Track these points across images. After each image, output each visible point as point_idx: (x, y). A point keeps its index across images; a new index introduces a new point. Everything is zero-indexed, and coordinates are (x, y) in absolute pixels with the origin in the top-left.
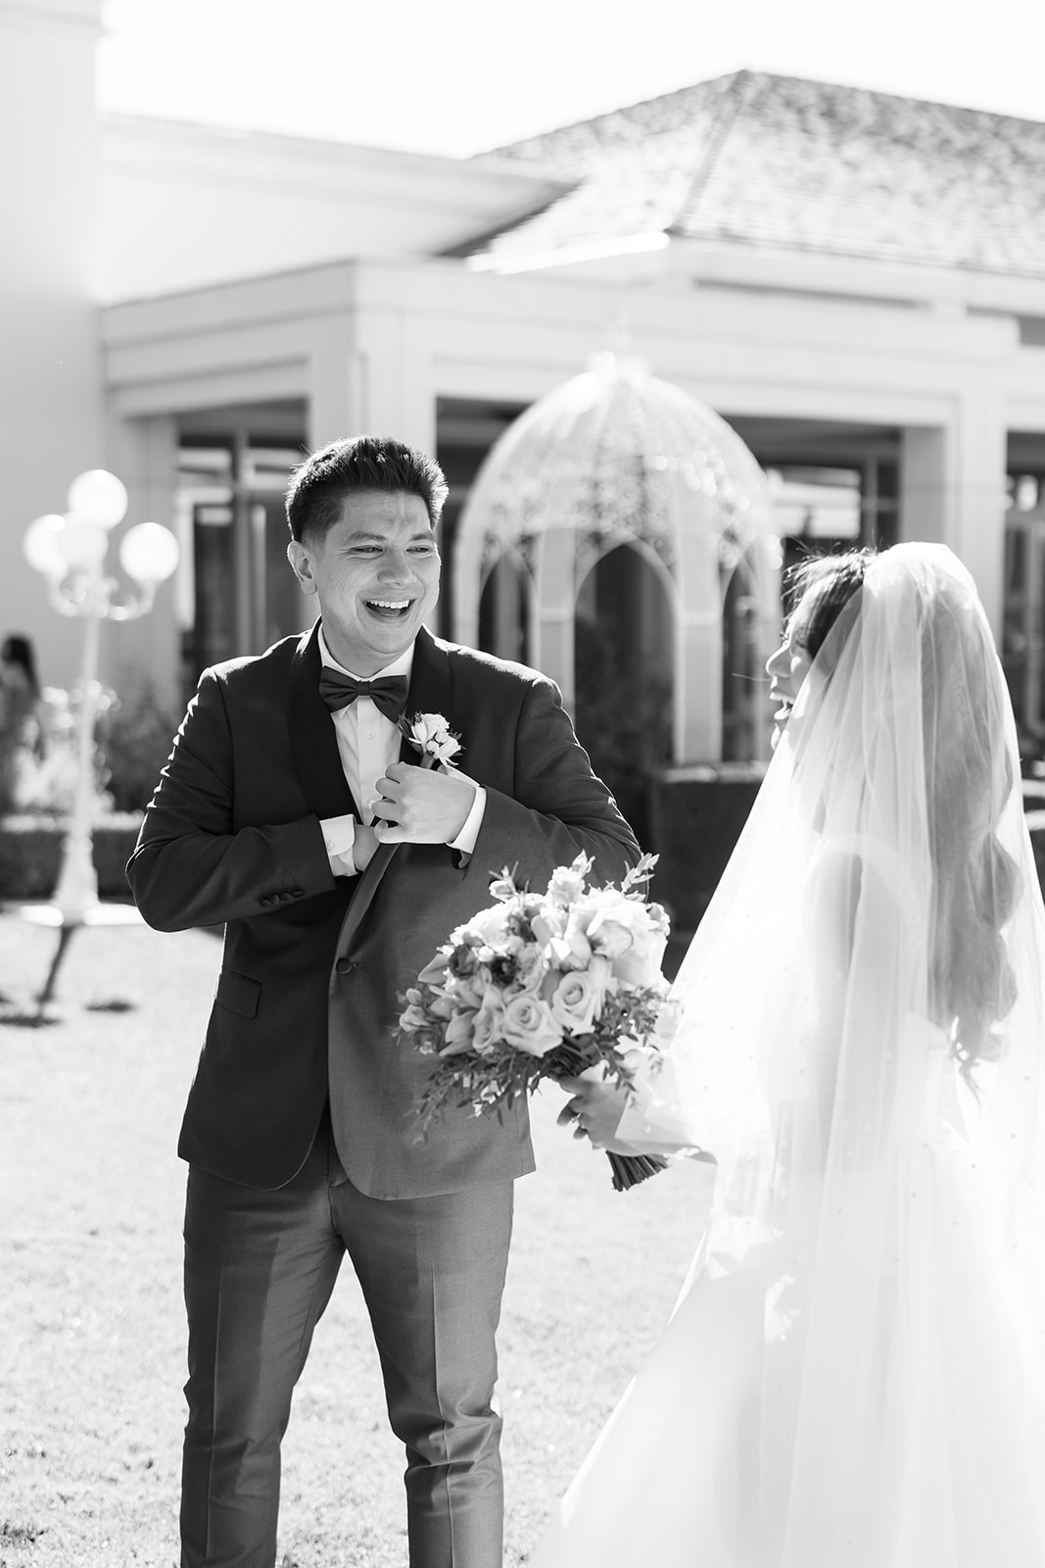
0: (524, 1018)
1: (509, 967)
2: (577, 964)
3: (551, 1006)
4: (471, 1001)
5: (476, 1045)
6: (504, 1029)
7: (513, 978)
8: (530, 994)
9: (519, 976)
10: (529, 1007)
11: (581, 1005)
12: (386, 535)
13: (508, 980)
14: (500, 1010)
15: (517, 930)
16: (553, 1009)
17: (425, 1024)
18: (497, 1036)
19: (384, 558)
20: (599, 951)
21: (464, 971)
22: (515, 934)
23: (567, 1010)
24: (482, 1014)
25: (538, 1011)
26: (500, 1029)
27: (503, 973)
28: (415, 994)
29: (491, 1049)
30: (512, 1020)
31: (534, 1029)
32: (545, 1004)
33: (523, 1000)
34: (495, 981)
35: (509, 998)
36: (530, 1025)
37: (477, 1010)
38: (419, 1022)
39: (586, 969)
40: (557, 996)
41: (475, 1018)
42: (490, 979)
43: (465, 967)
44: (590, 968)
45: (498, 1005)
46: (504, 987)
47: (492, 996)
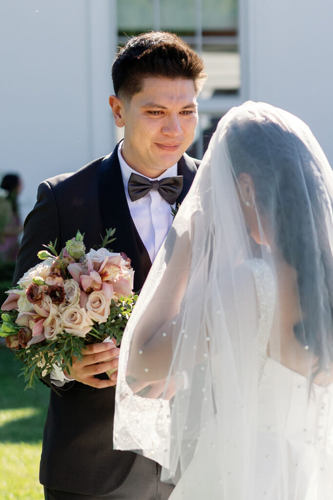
0: (73, 319)
1: (60, 293)
2: (97, 287)
3: (87, 310)
4: (43, 314)
5: (47, 336)
6: (62, 326)
7: (63, 298)
8: (74, 306)
9: (66, 297)
10: (76, 313)
11: (101, 309)
12: (167, 106)
13: (61, 300)
14: (58, 316)
15: (59, 274)
16: (88, 312)
17: (14, 331)
18: (58, 330)
19: (166, 118)
20: (106, 279)
21: (38, 298)
22: (59, 276)
23: (94, 311)
24: (49, 320)
25: (80, 314)
26: (60, 325)
27: (58, 297)
28: (7, 316)
29: (55, 338)
30: (67, 320)
31: (79, 323)
32: (83, 310)
33: (70, 310)
34: (54, 302)
35: (63, 309)
36: (77, 322)
37: (45, 318)
38: (9, 330)
39: (101, 289)
40: (88, 305)
41: (44, 323)
42: (51, 301)
43: (37, 296)
44: (103, 288)
45: (56, 314)
46: (58, 305)
47: (53, 310)
